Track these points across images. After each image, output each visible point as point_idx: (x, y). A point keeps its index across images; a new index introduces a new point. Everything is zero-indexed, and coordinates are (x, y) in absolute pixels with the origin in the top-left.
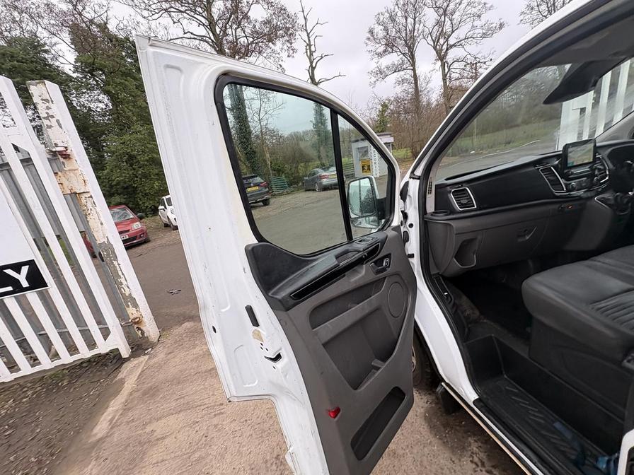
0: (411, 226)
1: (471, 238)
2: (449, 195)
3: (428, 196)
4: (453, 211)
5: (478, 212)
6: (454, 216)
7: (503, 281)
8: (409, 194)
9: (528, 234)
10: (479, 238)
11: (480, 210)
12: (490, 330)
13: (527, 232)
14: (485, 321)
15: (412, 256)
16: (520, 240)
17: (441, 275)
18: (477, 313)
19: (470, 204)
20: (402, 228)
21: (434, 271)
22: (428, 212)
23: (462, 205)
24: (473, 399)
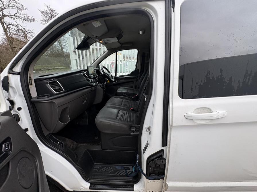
0: (19, 109)
1: (65, 107)
2: (47, 85)
3: (30, 86)
4: (52, 94)
5: (66, 93)
6: (55, 97)
7: (78, 123)
8: (10, 85)
9: (85, 100)
10: (69, 106)
11: (67, 92)
12: (84, 148)
13: (84, 100)
14: (80, 145)
15: (27, 130)
16: (83, 104)
17: (53, 134)
18: (75, 143)
19: (60, 89)
20: (12, 112)
21: (46, 133)
22: (33, 97)
23: (56, 90)
24: (88, 187)
